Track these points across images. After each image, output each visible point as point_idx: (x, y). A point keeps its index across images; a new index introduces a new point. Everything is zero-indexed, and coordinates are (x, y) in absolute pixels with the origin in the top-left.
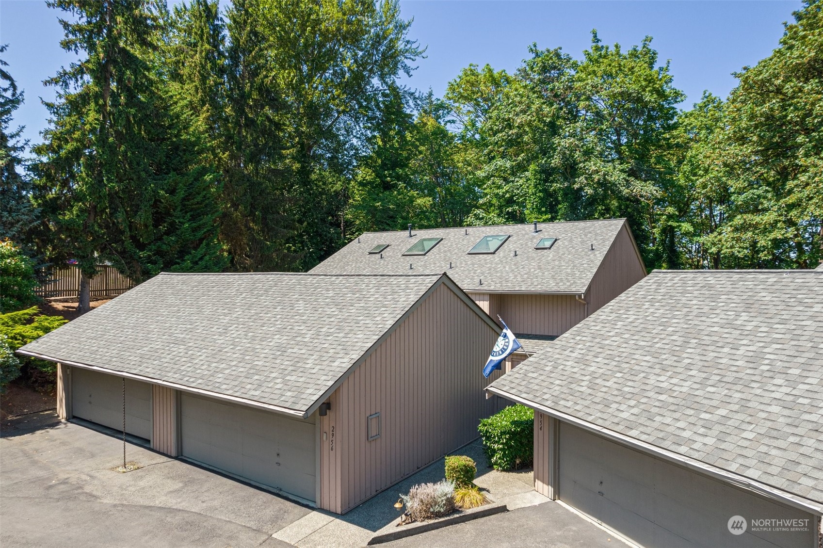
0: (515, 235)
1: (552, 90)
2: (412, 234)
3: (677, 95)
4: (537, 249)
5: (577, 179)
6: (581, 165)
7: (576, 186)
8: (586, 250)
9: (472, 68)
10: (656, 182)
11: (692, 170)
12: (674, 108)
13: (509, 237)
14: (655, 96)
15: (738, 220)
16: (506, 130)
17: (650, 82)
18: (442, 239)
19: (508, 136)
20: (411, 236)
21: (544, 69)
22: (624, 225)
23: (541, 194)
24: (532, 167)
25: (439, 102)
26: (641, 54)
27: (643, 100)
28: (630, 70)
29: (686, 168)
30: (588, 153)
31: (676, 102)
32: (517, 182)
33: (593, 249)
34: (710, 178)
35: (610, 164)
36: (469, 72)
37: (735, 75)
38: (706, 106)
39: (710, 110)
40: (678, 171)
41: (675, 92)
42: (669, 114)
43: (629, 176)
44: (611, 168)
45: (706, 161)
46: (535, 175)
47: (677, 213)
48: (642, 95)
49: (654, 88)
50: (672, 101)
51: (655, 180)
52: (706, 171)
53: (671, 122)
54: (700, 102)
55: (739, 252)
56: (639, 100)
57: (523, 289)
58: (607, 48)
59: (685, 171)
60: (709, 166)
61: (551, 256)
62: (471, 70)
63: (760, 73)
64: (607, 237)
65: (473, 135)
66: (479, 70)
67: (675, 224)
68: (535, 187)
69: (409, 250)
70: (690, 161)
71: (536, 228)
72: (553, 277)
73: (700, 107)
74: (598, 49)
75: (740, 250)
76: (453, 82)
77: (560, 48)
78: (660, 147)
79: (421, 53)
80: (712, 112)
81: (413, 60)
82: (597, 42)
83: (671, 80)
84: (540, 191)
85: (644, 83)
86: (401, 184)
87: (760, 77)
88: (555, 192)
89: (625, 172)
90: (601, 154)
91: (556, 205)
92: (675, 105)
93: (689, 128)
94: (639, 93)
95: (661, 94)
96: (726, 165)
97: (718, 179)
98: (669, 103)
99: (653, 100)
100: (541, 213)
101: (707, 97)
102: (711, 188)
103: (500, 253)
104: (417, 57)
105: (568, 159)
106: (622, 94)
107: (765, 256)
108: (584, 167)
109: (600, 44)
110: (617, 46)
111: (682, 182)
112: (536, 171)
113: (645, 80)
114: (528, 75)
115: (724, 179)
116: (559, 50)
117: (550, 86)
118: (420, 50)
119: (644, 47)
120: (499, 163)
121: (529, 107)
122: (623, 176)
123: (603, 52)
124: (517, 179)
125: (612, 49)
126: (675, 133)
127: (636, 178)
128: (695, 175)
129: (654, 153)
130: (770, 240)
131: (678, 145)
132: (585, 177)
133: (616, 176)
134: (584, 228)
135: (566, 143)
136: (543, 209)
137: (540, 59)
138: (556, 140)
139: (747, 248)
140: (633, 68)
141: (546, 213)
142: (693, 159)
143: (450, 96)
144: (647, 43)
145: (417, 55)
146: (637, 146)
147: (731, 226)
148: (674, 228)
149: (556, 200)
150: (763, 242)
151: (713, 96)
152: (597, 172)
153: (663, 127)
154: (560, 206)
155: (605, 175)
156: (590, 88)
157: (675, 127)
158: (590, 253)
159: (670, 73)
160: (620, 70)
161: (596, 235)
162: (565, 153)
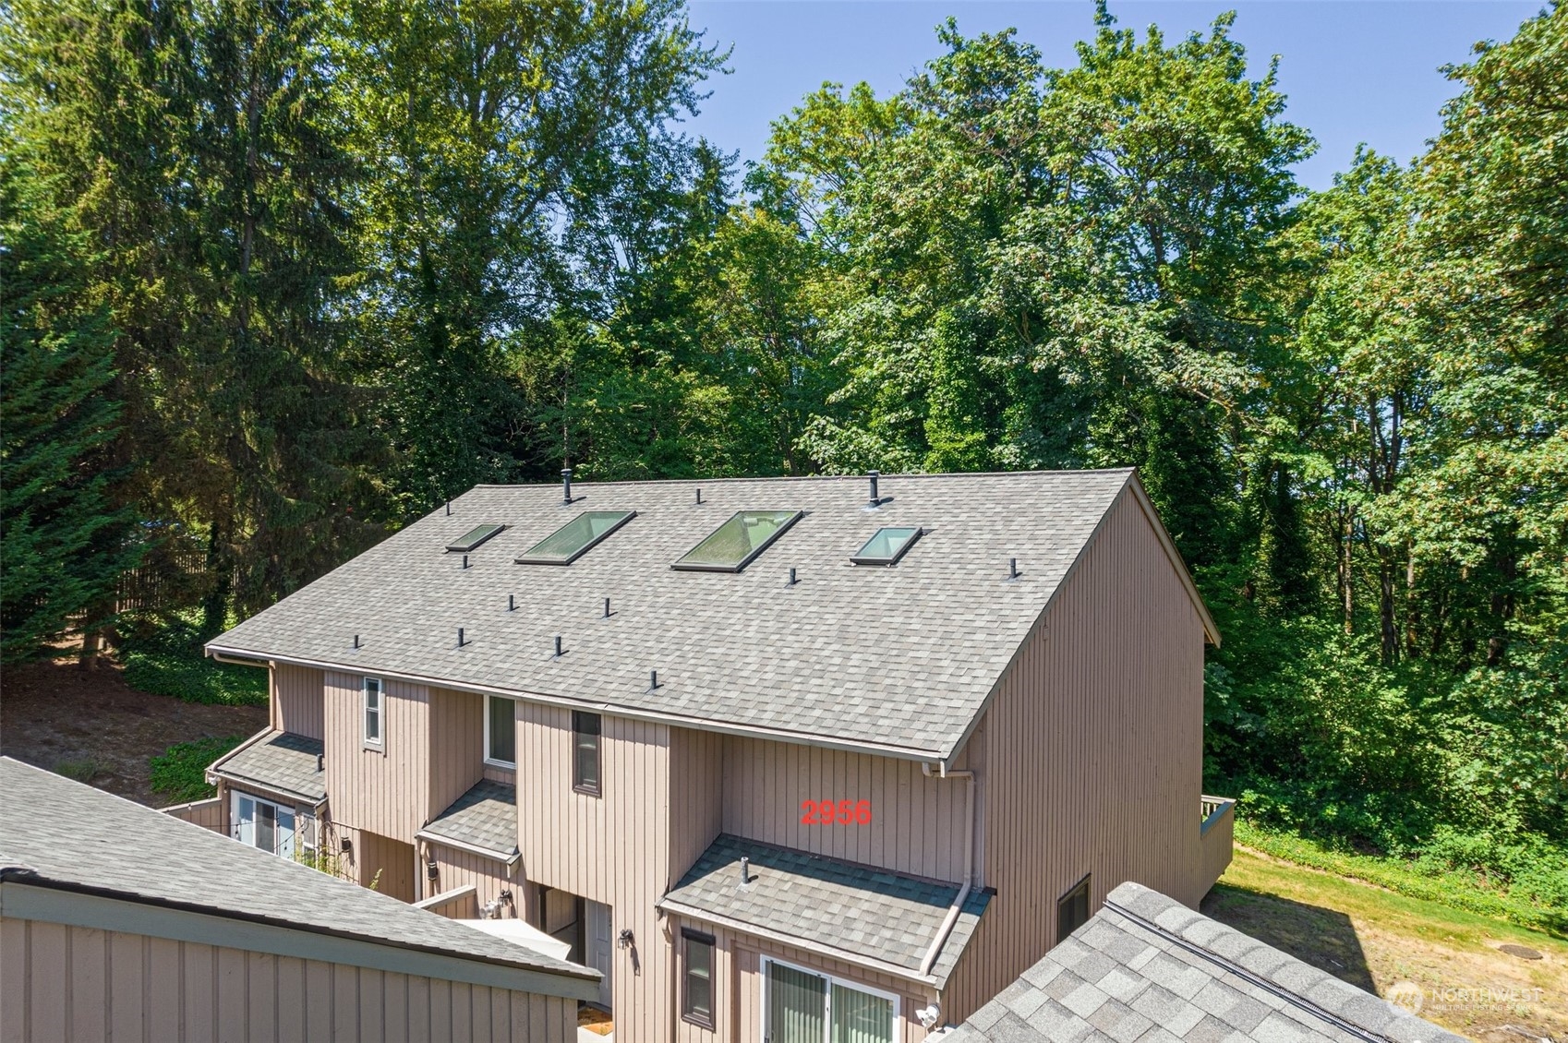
0: (817, 512)
1: (989, 128)
2: (574, 495)
3: (1295, 139)
4: (859, 563)
5: (1039, 348)
6: (1051, 311)
7: (1038, 365)
8: (997, 576)
9: (829, 91)
10: (1241, 354)
11: (1332, 323)
12: (1284, 175)
13: (801, 516)
14: (1241, 141)
15: (1460, 464)
16: (884, 228)
17: (1228, 109)
18: (634, 515)
19: (889, 242)
20: (569, 502)
21: (974, 82)
22: (1128, 487)
23: (961, 382)
24: (942, 315)
25: (754, 169)
26: (1209, 51)
27: (1209, 150)
28: (1180, 82)
29: (1317, 318)
30: (1072, 282)
31: (1293, 158)
32: (908, 351)
33: (1016, 575)
34: (1382, 345)
35: (1124, 309)
36: (822, 102)
37: (1453, 73)
38: (1362, 178)
39: (1372, 188)
40: (1297, 326)
41: (1291, 134)
42: (1277, 190)
43: (1173, 338)
44: (1125, 319)
45: (1372, 300)
46: (947, 336)
47: (1293, 430)
48: (1207, 139)
49: (1238, 123)
50: (1283, 156)
51: (1238, 349)
52: (1368, 325)
53: (1281, 209)
54: (1348, 171)
55: (1463, 552)
56: (1201, 149)
57: (767, 718)
58: (1130, 35)
59: (1315, 328)
60: (1376, 315)
61: (890, 591)
62: (826, 97)
63: (1530, 48)
64: (1069, 531)
65: (836, 246)
66: (845, 97)
67: (1288, 458)
68: (949, 366)
69: (539, 547)
70: (1327, 302)
71: (875, 493)
72: (869, 679)
73: (1350, 182)
74: (1107, 38)
75: (1467, 546)
76: (780, 122)
77: (1014, 32)
78: (1256, 269)
79: (719, 62)
80: (1376, 192)
81: (701, 77)
82: (1108, 22)
83: (1280, 107)
84: (960, 375)
85: (1213, 113)
86: (665, 357)
87: (1532, 59)
88: (1002, 377)
89: (1163, 329)
90: (1103, 285)
91: (1003, 407)
92: (1290, 167)
93: (1325, 228)
94: (1199, 132)
95: (1254, 137)
96: (1423, 310)
97: (1404, 349)
98: (1275, 162)
99: (1234, 150)
100: (962, 428)
101: (1364, 159)
102: (1383, 371)
103: (757, 572)
104: (711, 73)
105: (1019, 298)
106: (1156, 133)
107: (1540, 566)
108: (1058, 315)
109: (1113, 29)
110: (1153, 33)
111: (1306, 352)
112: (950, 326)
113: (1217, 103)
114: (932, 92)
115: (1421, 347)
116: (1011, 39)
117: (985, 120)
118: (717, 55)
119: (1217, 36)
120: (867, 306)
121: (928, 169)
122: (1155, 338)
123: (1121, 46)
124: (909, 345)
125: (1142, 41)
126: (1290, 234)
127: (1193, 345)
128: (1338, 335)
129: (1243, 283)
130: (1556, 523)
131: (1296, 266)
132: (1062, 342)
133: (1138, 339)
134: (1009, 498)
135: (1014, 255)
136: (968, 419)
137: (963, 55)
138: (993, 248)
139: (1483, 541)
140: (1188, 77)
141: (973, 427)
142: (1333, 297)
143: (777, 154)
144: (1224, 27)
145: (711, 66)
146: (1198, 267)
147: (1439, 478)
148: (1287, 466)
149: (1002, 394)
150: (1534, 525)
151: (1379, 157)
152: (1089, 328)
153: (1261, 221)
154: (1008, 411)
155: (1107, 337)
156: (1077, 119)
157: (1292, 219)
158: (1005, 586)
159: (1276, 91)
160: (1159, 84)
161: (1038, 521)
162: (1011, 281)
